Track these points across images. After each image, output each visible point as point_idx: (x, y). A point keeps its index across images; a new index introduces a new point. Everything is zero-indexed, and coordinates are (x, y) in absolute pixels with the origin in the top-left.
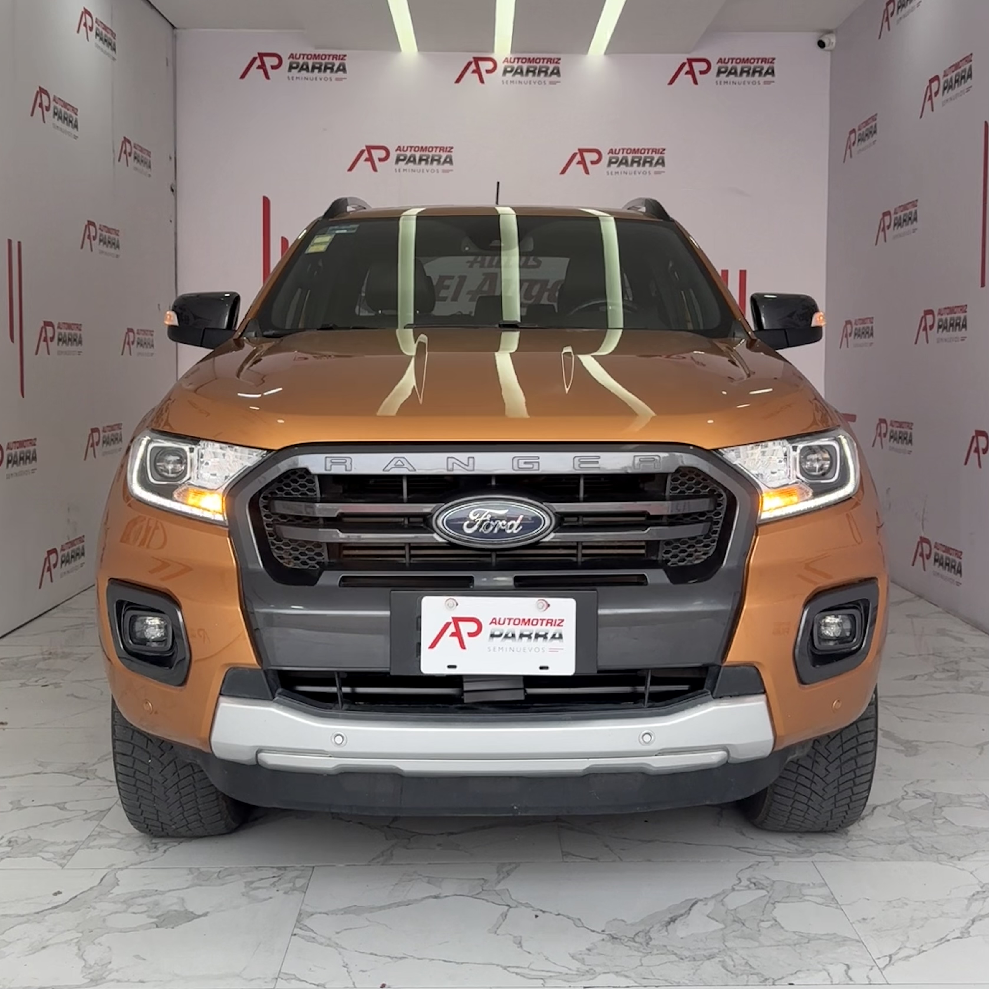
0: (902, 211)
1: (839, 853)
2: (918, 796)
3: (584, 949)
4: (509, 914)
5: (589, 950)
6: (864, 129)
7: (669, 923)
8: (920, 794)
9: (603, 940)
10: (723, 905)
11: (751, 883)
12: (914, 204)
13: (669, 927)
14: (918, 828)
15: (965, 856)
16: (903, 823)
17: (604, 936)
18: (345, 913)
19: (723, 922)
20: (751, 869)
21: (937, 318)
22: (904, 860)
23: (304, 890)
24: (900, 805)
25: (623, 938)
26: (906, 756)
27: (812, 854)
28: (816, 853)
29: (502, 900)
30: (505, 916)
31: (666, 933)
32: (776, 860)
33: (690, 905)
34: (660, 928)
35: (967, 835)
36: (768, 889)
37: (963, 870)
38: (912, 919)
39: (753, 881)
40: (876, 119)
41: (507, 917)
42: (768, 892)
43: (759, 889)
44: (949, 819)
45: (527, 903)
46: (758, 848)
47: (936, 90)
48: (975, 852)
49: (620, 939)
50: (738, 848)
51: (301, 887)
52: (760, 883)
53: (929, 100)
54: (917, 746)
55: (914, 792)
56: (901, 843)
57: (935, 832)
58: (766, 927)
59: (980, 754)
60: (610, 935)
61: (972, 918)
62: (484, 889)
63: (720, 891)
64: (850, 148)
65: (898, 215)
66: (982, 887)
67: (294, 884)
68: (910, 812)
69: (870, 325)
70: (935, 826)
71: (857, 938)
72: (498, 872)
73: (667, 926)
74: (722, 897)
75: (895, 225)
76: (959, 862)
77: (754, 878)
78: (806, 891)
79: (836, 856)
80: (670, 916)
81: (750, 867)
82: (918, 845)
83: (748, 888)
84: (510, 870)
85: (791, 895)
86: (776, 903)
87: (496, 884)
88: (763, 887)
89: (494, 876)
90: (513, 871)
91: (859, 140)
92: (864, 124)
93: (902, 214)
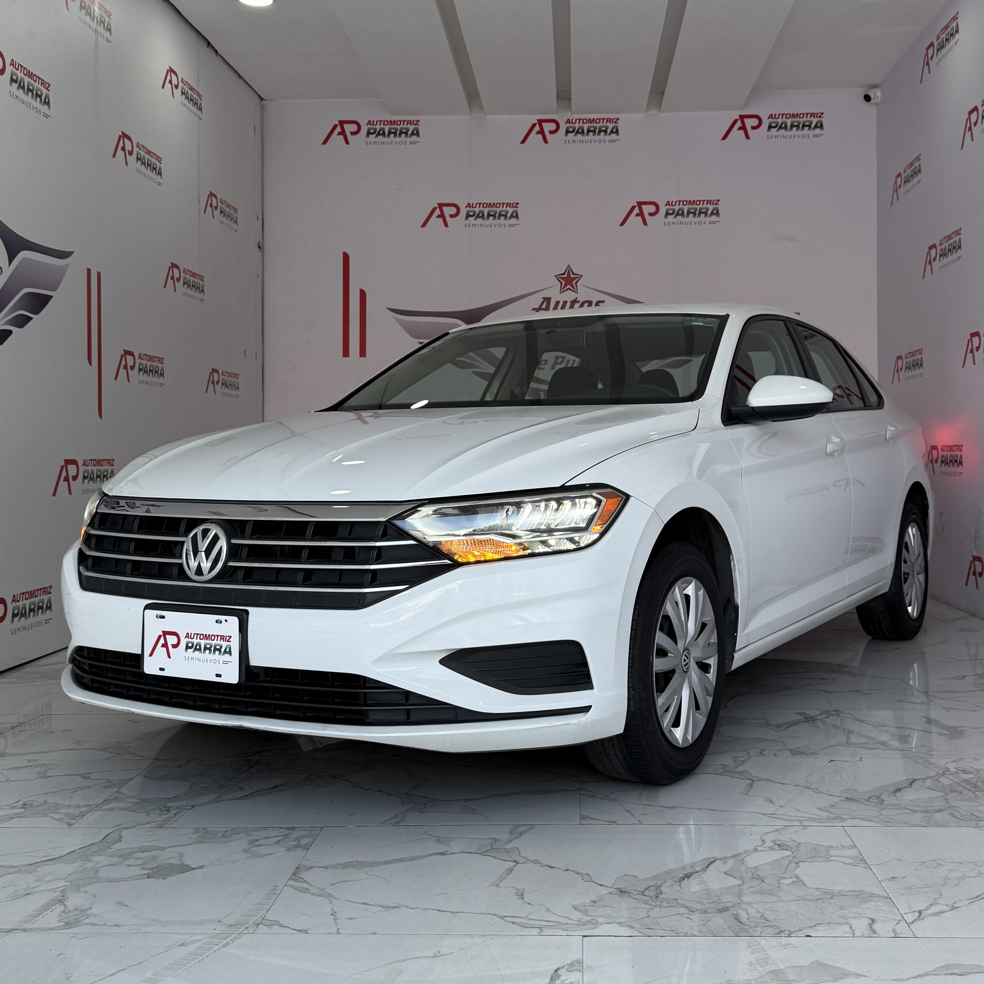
0: (947, 242)
2: (960, 772)
3: (588, 901)
4: (514, 869)
5: (593, 902)
7: (683, 879)
8: (962, 771)
9: (611, 893)
10: (743, 863)
11: (775, 844)
12: (958, 233)
13: (683, 883)
14: (959, 798)
16: (944, 794)
17: (612, 890)
18: (345, 867)
19: (741, 878)
20: (776, 833)
22: (940, 826)
23: (307, 847)
24: (940, 779)
25: (631, 891)
26: (950, 739)
27: (843, 820)
28: (847, 819)
29: (510, 856)
30: (510, 870)
31: (679, 888)
32: (805, 825)
33: (708, 863)
34: (673, 883)
36: (793, 850)
38: (946, 879)
39: (778, 842)
40: (920, 159)
41: (513, 872)
42: (793, 852)
43: (783, 849)
45: (535, 860)
46: (785, 814)
47: (975, 120)
49: (629, 893)
50: (765, 815)
51: (305, 845)
52: (786, 845)
53: (969, 131)
54: (963, 731)
55: (956, 768)
56: (939, 811)
57: (976, 802)
58: (787, 883)
60: (619, 888)
62: (493, 847)
63: (741, 851)
64: (897, 191)
65: (943, 246)
67: (299, 842)
68: (950, 785)
69: (920, 357)
70: (976, 797)
71: (885, 894)
72: (510, 833)
73: (680, 881)
74: (742, 857)
75: (941, 256)
77: (779, 840)
78: (832, 852)
79: (869, 822)
80: (686, 872)
81: (776, 830)
82: (957, 813)
83: (772, 849)
84: (524, 831)
85: (817, 856)
86: (800, 862)
87: (506, 843)
88: (788, 848)
89: (507, 836)
90: (526, 832)
91: (905, 182)
92: (909, 166)
93: (947, 244)
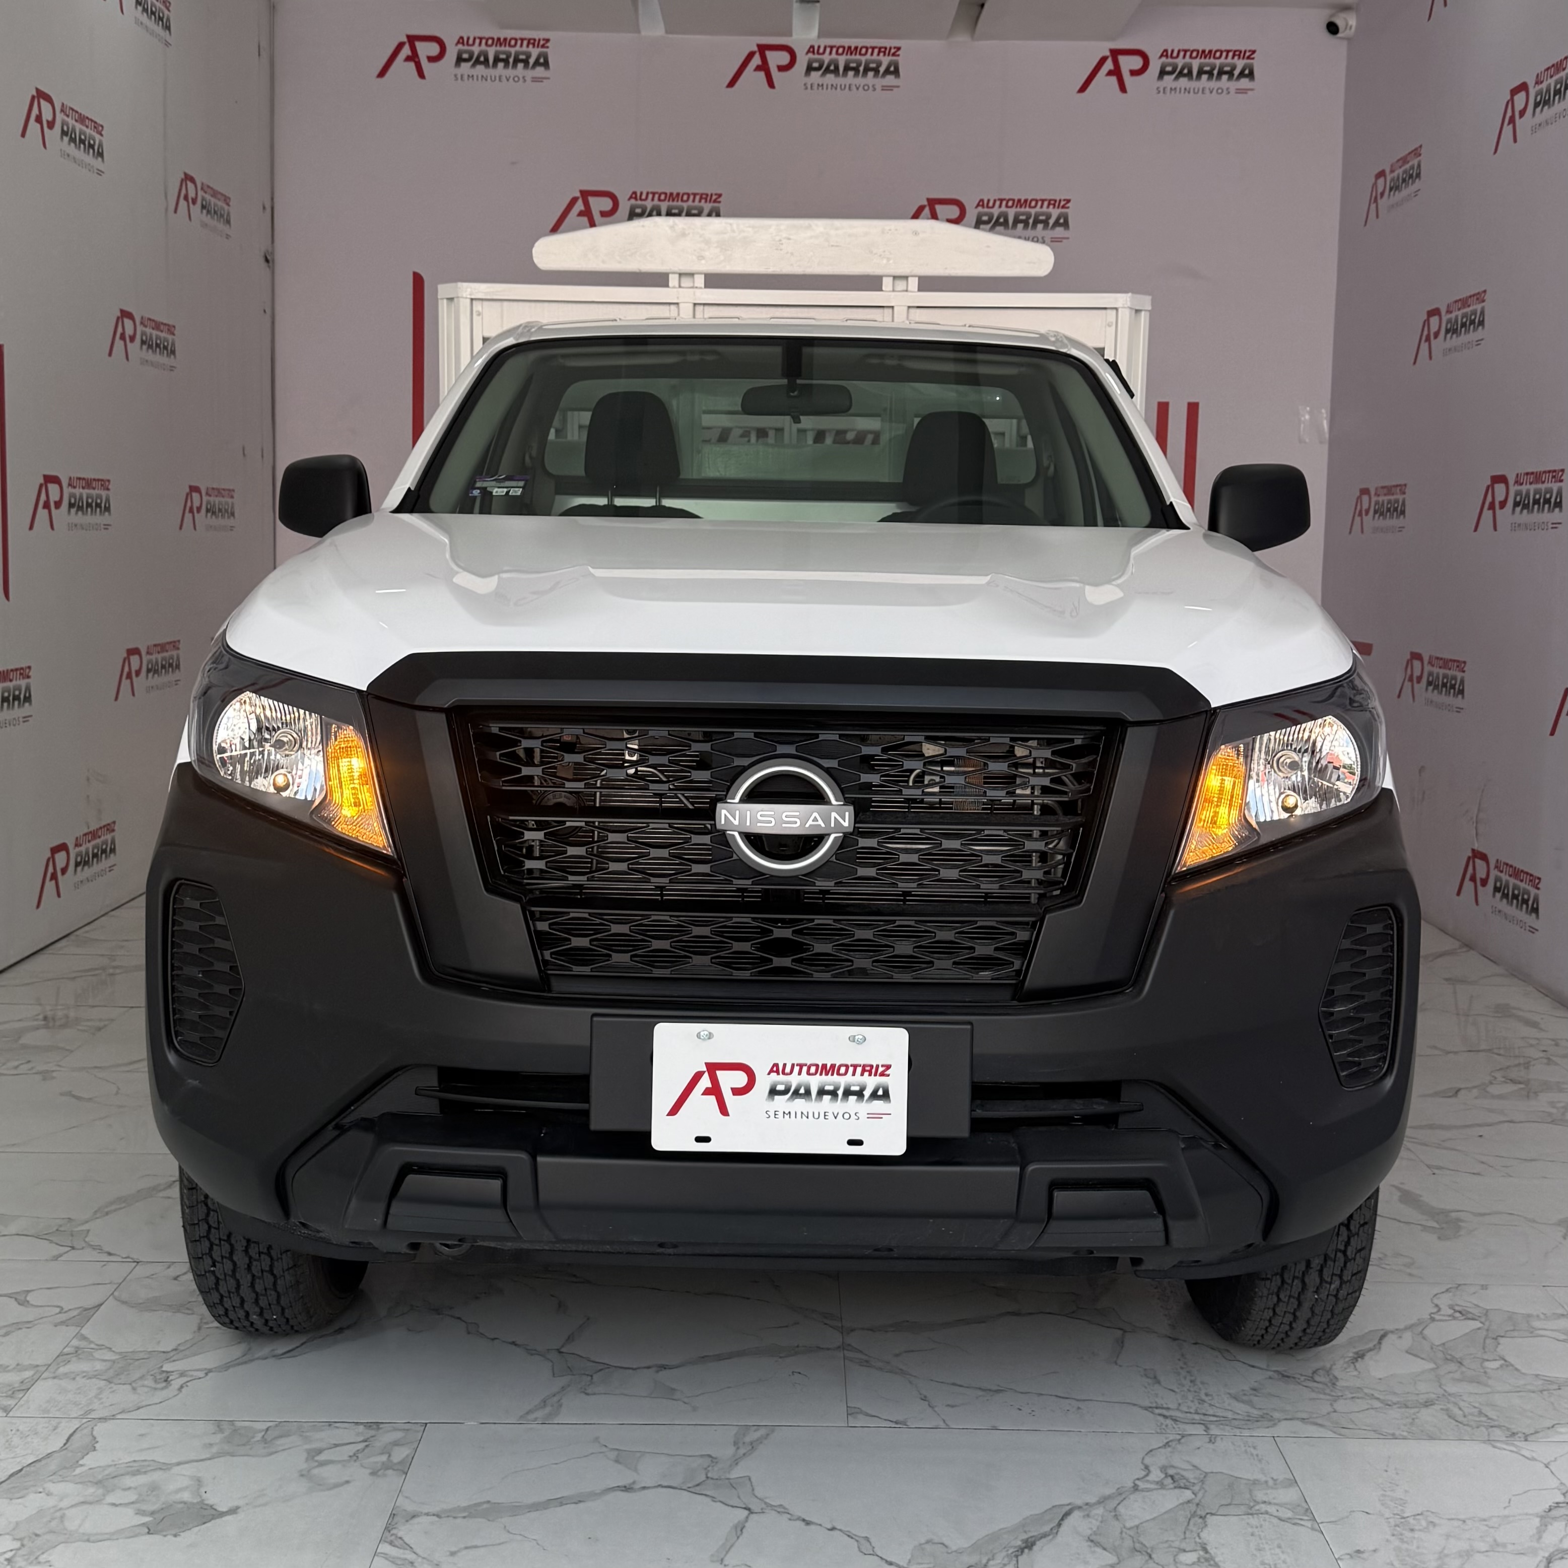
0: (1459, 309)
1: (1320, 1421)
2: (1458, 1315)
4: (747, 1525)
6: (1400, 171)
7: (1022, 1552)
8: (1460, 1312)
10: (1116, 1517)
11: (1167, 1476)
12: (1480, 297)
13: (1020, 1558)
14: (1457, 1375)
15: (1536, 1432)
16: (1432, 1366)
18: (470, 1516)
19: (1115, 1550)
20: (1168, 1449)
21: (1513, 489)
22: (1431, 1438)
23: (404, 1468)
24: (1426, 1332)
26: (1439, 1238)
27: (1274, 1423)
28: (1280, 1421)
29: (739, 1497)
30: (740, 1528)
32: (1212, 1432)
33: (1059, 1517)
34: (1006, 1561)
35: (1541, 1391)
36: (1196, 1488)
37: (1533, 1459)
38: (1443, 1555)
39: (1171, 1472)
40: (1420, 155)
41: (744, 1530)
42: (1195, 1494)
43: (1180, 1487)
44: (1507, 1358)
45: (781, 1506)
46: (1182, 1408)
47: (1522, 106)
48: (1553, 1427)
50: (1146, 1408)
51: (401, 1463)
52: (1183, 1477)
53: (1509, 124)
54: (1459, 1220)
55: (1451, 1307)
56: (1428, 1404)
57: (1486, 1385)
58: (1190, 1561)
61: (1547, 1555)
62: (709, 1475)
63: (1113, 1490)
64: (1376, 201)
65: (1453, 316)
66: (1564, 1494)
67: (389, 1456)
68: (1444, 1344)
69: (1401, 497)
70: (1485, 1372)
72: (735, 1443)
73: (1017, 1556)
74: (1115, 1503)
75: (1447, 331)
76: (1523, 1444)
78: (1260, 1495)
79: (1315, 1428)
80: (1025, 1536)
81: (1167, 1444)
82: (1456, 1411)
83: (1161, 1485)
84: (757, 1440)
85: (1234, 1502)
86: (1208, 1516)
87: (731, 1466)
88: (1187, 1484)
89: (731, 1450)
90: (761, 1443)
91: (1391, 189)
92: (1400, 163)
93: (1460, 313)
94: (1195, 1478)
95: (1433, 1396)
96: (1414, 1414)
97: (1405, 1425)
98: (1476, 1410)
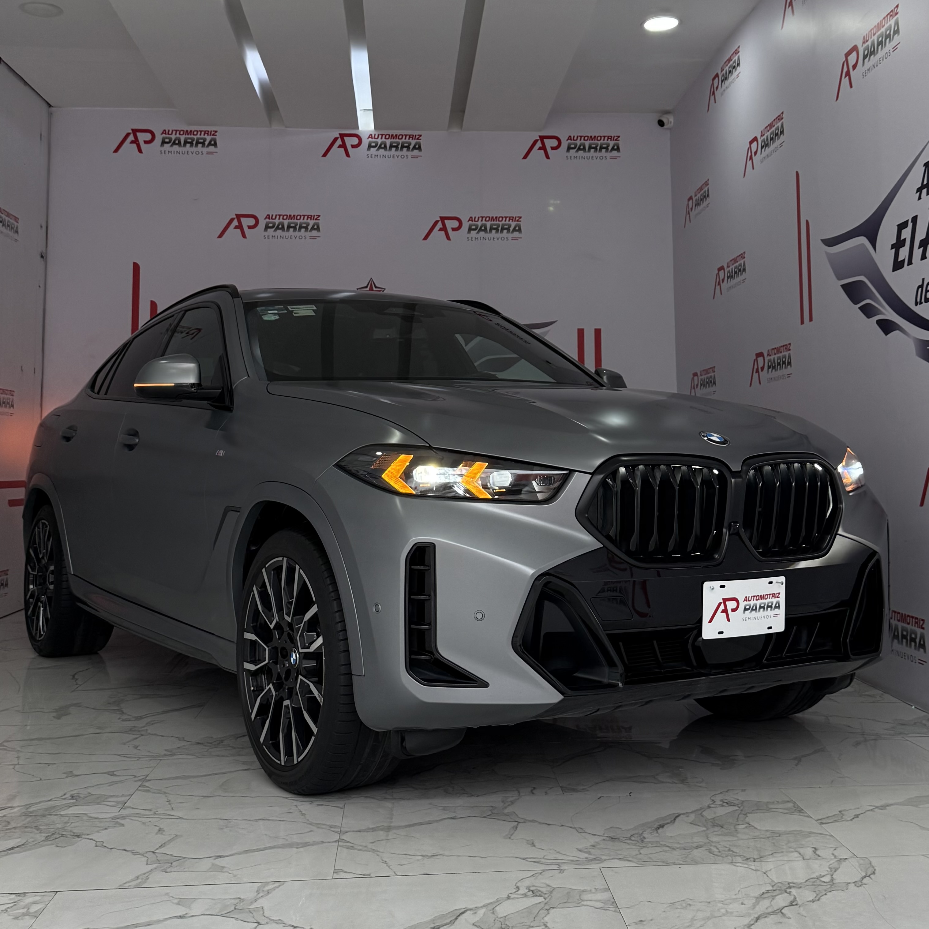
0: (733, 264)
2: (725, 804)
6: (699, 195)
8: (727, 803)
10: (493, 913)
11: (529, 891)
12: (742, 256)
14: (719, 833)
15: (761, 857)
16: (705, 829)
20: (533, 878)
21: (767, 359)
22: (697, 863)
24: (704, 813)
26: (721, 769)
27: (601, 861)
28: (605, 860)
29: (253, 917)
33: (458, 914)
35: (768, 838)
36: (546, 896)
37: (757, 870)
38: (693, 919)
39: (532, 889)
40: (708, 184)
42: (545, 899)
43: (537, 896)
44: (751, 823)
45: (280, 920)
46: (545, 857)
47: (755, 149)
48: (772, 854)
50: (524, 859)
52: (539, 891)
53: (750, 159)
54: (736, 760)
55: (722, 800)
56: (697, 847)
59: (796, 765)
61: (756, 916)
62: (237, 907)
63: (495, 900)
64: (689, 214)
65: (730, 269)
66: (773, 886)
67: (29, 910)
68: (714, 818)
69: (713, 375)
70: (736, 830)
72: (258, 891)
74: (494, 906)
75: (728, 278)
76: (753, 863)
77: (534, 886)
78: (585, 897)
79: (627, 862)
81: (532, 875)
82: (715, 849)
83: (525, 895)
84: (273, 889)
85: (569, 901)
86: (551, 909)
87: (252, 902)
88: (542, 894)
89: (253, 895)
90: (275, 890)
91: (695, 206)
92: (699, 190)
93: (733, 267)
94: (547, 891)
95: (703, 843)
96: (689, 852)
97: (682, 858)
98: (726, 849)
